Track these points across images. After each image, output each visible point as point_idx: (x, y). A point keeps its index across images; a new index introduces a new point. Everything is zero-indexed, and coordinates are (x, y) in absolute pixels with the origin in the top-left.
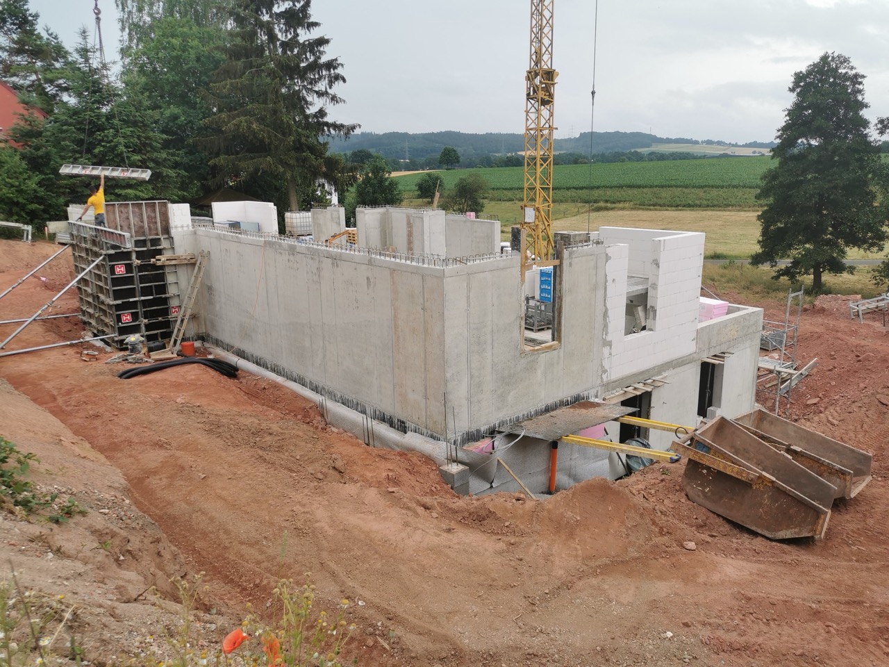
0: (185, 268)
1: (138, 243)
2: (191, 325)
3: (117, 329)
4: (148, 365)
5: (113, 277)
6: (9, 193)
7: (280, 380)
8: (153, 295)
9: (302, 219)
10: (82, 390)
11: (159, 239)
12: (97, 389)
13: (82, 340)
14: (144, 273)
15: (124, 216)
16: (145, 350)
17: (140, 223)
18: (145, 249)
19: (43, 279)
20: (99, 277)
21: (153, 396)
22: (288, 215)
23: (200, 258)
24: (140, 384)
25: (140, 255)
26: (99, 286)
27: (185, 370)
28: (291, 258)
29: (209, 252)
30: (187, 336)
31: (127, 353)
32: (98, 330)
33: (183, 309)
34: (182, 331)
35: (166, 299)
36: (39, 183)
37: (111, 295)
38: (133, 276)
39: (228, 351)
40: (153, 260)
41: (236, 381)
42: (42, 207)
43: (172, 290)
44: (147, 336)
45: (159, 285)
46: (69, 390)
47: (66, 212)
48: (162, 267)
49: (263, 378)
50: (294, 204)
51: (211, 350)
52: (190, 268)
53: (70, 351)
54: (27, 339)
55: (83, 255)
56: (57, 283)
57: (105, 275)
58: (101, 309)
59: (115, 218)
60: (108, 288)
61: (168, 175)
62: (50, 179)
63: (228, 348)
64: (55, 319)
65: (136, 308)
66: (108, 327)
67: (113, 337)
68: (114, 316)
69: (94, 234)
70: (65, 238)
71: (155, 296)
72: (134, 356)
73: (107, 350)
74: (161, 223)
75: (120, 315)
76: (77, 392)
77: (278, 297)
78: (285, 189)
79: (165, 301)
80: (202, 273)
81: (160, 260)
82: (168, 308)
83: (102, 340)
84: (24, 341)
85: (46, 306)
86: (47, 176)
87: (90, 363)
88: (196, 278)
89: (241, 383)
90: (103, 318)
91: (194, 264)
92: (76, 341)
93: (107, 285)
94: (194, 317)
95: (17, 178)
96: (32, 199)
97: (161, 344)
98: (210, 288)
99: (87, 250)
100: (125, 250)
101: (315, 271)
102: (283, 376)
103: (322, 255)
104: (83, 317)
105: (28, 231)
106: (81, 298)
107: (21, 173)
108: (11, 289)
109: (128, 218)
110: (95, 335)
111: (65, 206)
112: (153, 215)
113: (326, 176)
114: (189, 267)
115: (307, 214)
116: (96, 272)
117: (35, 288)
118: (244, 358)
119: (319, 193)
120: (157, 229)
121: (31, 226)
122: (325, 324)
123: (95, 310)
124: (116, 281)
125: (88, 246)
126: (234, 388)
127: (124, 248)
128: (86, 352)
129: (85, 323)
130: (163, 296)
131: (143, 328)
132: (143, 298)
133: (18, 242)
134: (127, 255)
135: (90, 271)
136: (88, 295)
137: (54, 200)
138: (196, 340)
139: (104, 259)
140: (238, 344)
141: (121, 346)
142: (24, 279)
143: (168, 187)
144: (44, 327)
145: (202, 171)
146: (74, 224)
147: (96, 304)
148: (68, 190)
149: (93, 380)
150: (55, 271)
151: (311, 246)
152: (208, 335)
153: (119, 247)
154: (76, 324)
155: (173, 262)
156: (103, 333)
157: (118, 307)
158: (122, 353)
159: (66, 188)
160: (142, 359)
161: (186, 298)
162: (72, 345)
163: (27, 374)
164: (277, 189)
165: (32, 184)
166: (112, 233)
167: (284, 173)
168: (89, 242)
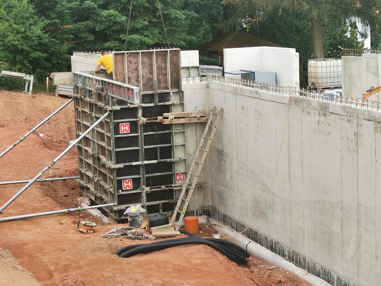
0: (194, 127)
1: (145, 98)
2: (197, 197)
3: (116, 198)
4: (148, 242)
5: (117, 136)
6: (14, 40)
7: (299, 272)
8: (157, 159)
9: (329, 69)
10: (80, 267)
11: (169, 93)
12: (94, 268)
13: (80, 208)
14: (149, 133)
15: (133, 66)
16: (145, 224)
17: (149, 75)
18: (152, 105)
19: (41, 135)
20: (101, 136)
21: (155, 281)
22: (311, 63)
23: (211, 116)
24: (140, 265)
25: (147, 112)
26: (101, 146)
27: (188, 252)
28: (322, 118)
29: (222, 110)
30: (192, 209)
31: (126, 226)
32: (96, 197)
33: (189, 177)
34: (187, 203)
35: (171, 163)
36: (44, 28)
37: (113, 158)
38: (138, 136)
39: (237, 230)
40: (160, 118)
41: (246, 269)
42: (45, 55)
43: (178, 154)
44: (147, 206)
45: (164, 147)
46: (66, 266)
47: (69, 60)
48: (169, 126)
49: (278, 268)
50: (319, 50)
51: (217, 228)
52: (199, 128)
53: (67, 220)
54: (24, 204)
55: (87, 110)
56: (55, 140)
57: (108, 134)
58: (101, 173)
59: (123, 69)
60: (110, 149)
61: (177, 17)
62: (54, 24)
63: (238, 227)
64: (52, 181)
65: (139, 174)
66: (107, 194)
67: (112, 207)
68: (115, 182)
69: (100, 87)
70: (69, 91)
71: (159, 160)
72: (134, 231)
73: (104, 221)
74: (171, 74)
75: (121, 180)
76: (74, 270)
77: (302, 168)
78: (309, 31)
79: (170, 166)
80: (212, 135)
81: (167, 118)
82: (172, 175)
83: (100, 209)
84: (21, 206)
85: (47, 168)
86: (52, 21)
87: (87, 236)
88: (206, 140)
89: (252, 272)
90: (102, 183)
91: (204, 124)
92: (74, 209)
93: (110, 146)
94: (200, 187)
95: (24, 24)
96: (36, 46)
97: (163, 218)
98: (220, 153)
99: (91, 105)
100: (131, 106)
101: (352, 137)
102: (304, 268)
103: (362, 117)
104: (81, 181)
105: (30, 81)
106: (80, 158)
107: (27, 18)
108: (12, 146)
109: (136, 69)
110: (92, 203)
111: (68, 53)
112: (163, 65)
113: (359, 13)
114: (198, 126)
115: (335, 61)
116: (99, 130)
117: (34, 145)
118: (256, 241)
119: (348, 34)
120: (166, 82)
121: (33, 76)
122: (360, 205)
123: (94, 174)
124: (119, 142)
125: (93, 100)
126: (246, 279)
127: (131, 104)
128: (83, 222)
129: (82, 188)
130: (168, 160)
131: (144, 197)
132: (146, 162)
133: (19, 94)
134: (133, 111)
135: (93, 130)
136: (88, 156)
137: (57, 47)
138: (201, 215)
139: (109, 115)
140: (250, 223)
141: (120, 216)
142: (25, 136)
143: (176, 31)
144: (42, 191)
145: (214, 11)
146: (80, 76)
147: (96, 166)
148: (72, 36)
149: (90, 256)
150: (53, 126)
151: (348, 105)
152: (215, 210)
153: (125, 103)
154: (73, 189)
155: (182, 121)
156: (102, 200)
157: (120, 172)
158: (121, 226)
159: (70, 34)
160: (142, 235)
161: (194, 163)
162: (69, 214)
163: (24, 244)
164: (298, 31)
165: (37, 30)
166: (120, 86)
167: (310, 11)
168: (94, 96)
